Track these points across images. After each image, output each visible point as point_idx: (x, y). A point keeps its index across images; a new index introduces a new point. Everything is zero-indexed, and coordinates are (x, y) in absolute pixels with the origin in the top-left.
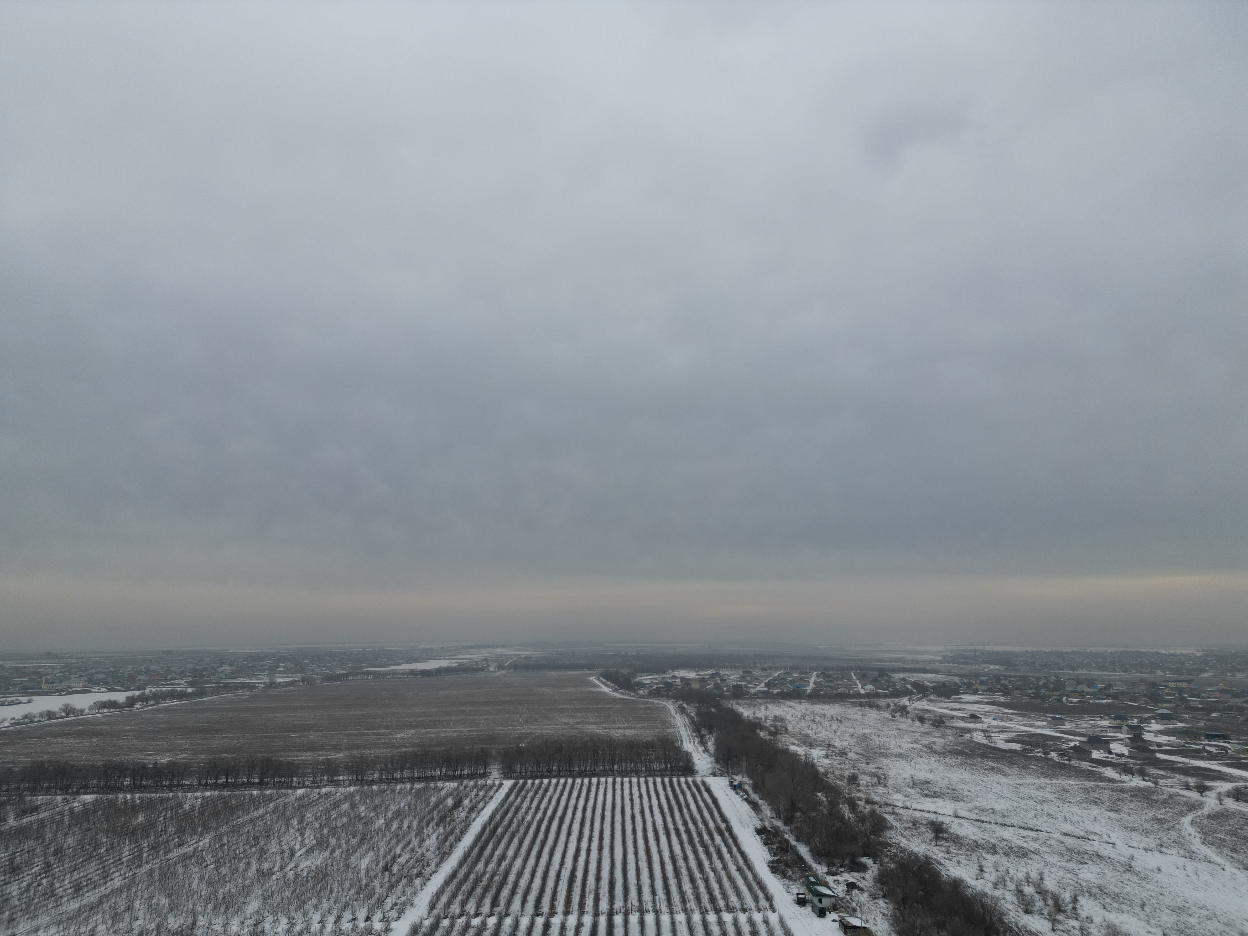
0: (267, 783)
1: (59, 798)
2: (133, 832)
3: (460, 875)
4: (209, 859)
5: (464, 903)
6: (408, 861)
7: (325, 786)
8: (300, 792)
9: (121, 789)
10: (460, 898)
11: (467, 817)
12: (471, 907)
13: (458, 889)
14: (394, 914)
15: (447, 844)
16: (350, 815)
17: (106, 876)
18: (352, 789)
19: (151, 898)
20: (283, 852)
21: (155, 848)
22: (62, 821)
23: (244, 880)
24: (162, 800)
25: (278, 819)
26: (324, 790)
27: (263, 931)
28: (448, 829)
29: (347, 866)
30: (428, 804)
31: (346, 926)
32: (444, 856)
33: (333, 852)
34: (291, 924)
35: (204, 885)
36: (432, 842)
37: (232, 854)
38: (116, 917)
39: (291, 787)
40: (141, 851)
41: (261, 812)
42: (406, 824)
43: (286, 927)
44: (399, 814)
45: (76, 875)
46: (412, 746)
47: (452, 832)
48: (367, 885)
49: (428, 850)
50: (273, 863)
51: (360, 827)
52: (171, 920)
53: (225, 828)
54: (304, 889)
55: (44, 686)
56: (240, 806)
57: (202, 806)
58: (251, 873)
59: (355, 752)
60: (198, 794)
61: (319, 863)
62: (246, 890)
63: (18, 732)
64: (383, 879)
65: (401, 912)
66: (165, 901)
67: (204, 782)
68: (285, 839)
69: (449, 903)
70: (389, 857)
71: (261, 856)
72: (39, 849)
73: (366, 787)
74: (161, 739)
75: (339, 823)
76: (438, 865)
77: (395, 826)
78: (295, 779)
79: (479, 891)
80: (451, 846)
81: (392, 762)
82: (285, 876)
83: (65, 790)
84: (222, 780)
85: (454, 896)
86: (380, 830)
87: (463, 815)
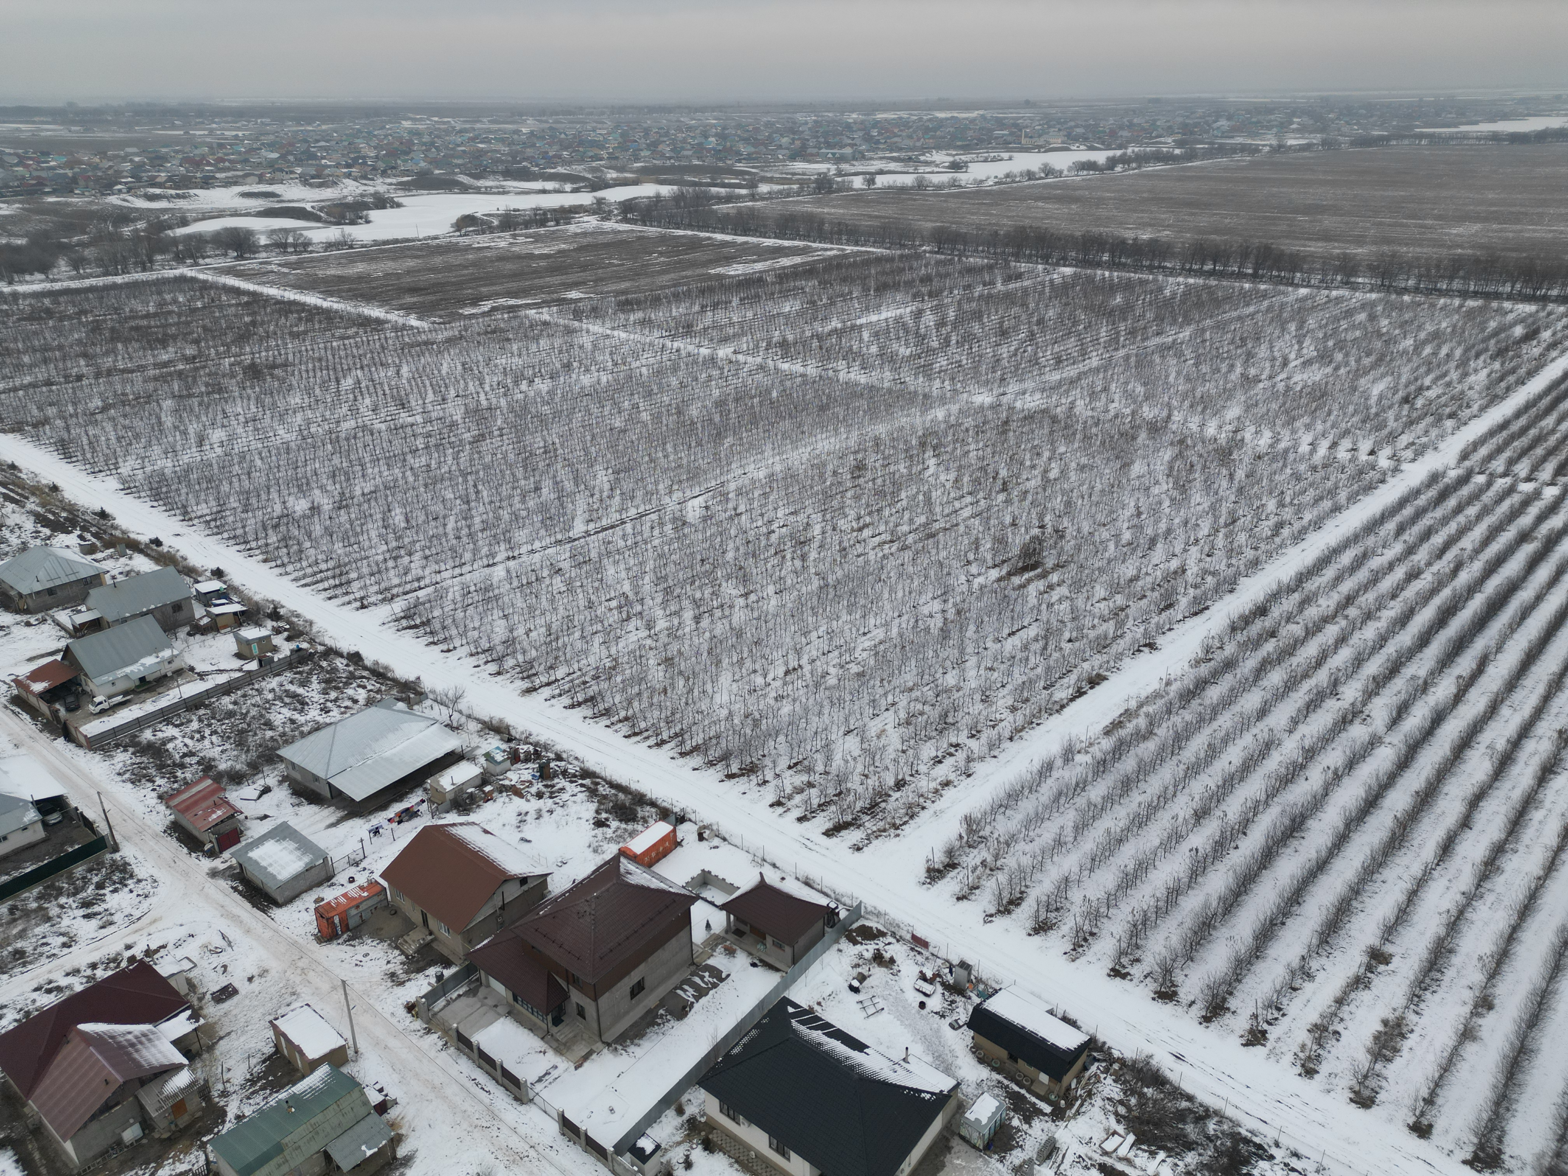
0: (1263, 276)
1: (1040, 267)
2: (1111, 313)
3: (1515, 427)
4: (1188, 353)
5: (1512, 462)
6: (1439, 397)
7: (1337, 288)
8: (1303, 291)
9: (1099, 265)
10: (1507, 454)
11: (1542, 355)
12: (1522, 468)
13: (1507, 443)
14: (1409, 454)
15: (1503, 385)
16: (1366, 328)
17: (1084, 354)
18: (1374, 296)
19: (1126, 383)
20: (1274, 359)
21: (1132, 333)
22: (1042, 293)
23: (1226, 382)
24: (1142, 282)
25: (1272, 320)
26: (1334, 293)
27: (1242, 440)
28: (1508, 366)
29: (1354, 389)
30: (1483, 330)
31: (1342, 454)
32: (1493, 399)
33: (1337, 369)
34: (1276, 440)
35: (1181, 380)
36: (1479, 379)
37: (1214, 352)
38: (1093, 395)
39: (1292, 284)
40: (1118, 333)
41: (1252, 309)
42: (1444, 351)
43: (1270, 441)
44: (1436, 337)
45: (1057, 348)
46: (1473, 247)
47: (1513, 371)
48: (1377, 415)
49: (1471, 388)
50: (1261, 368)
51: (1378, 344)
52: (1145, 408)
53: (1208, 322)
54: (1295, 404)
55: (1023, 141)
56: (1228, 299)
57: (1184, 294)
58: (1235, 376)
59: (1385, 248)
60: (1181, 279)
61: (1317, 379)
62: (1228, 394)
63: (1002, 193)
64: (1400, 411)
65: (1420, 453)
66: (1140, 389)
67: (1188, 266)
68: (1278, 345)
69: (1490, 457)
70: (1412, 388)
71: (1247, 361)
72: (1024, 317)
73: (1394, 296)
74: (1142, 211)
75: (1350, 336)
76: (1483, 409)
77: (1428, 350)
78: (1298, 275)
79: (1539, 451)
80: (1508, 389)
81: (1438, 267)
82: (1274, 386)
83: (1046, 259)
84: (1208, 267)
85: (1499, 450)
86: (1405, 352)
87: (1536, 351)
